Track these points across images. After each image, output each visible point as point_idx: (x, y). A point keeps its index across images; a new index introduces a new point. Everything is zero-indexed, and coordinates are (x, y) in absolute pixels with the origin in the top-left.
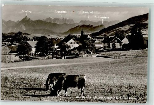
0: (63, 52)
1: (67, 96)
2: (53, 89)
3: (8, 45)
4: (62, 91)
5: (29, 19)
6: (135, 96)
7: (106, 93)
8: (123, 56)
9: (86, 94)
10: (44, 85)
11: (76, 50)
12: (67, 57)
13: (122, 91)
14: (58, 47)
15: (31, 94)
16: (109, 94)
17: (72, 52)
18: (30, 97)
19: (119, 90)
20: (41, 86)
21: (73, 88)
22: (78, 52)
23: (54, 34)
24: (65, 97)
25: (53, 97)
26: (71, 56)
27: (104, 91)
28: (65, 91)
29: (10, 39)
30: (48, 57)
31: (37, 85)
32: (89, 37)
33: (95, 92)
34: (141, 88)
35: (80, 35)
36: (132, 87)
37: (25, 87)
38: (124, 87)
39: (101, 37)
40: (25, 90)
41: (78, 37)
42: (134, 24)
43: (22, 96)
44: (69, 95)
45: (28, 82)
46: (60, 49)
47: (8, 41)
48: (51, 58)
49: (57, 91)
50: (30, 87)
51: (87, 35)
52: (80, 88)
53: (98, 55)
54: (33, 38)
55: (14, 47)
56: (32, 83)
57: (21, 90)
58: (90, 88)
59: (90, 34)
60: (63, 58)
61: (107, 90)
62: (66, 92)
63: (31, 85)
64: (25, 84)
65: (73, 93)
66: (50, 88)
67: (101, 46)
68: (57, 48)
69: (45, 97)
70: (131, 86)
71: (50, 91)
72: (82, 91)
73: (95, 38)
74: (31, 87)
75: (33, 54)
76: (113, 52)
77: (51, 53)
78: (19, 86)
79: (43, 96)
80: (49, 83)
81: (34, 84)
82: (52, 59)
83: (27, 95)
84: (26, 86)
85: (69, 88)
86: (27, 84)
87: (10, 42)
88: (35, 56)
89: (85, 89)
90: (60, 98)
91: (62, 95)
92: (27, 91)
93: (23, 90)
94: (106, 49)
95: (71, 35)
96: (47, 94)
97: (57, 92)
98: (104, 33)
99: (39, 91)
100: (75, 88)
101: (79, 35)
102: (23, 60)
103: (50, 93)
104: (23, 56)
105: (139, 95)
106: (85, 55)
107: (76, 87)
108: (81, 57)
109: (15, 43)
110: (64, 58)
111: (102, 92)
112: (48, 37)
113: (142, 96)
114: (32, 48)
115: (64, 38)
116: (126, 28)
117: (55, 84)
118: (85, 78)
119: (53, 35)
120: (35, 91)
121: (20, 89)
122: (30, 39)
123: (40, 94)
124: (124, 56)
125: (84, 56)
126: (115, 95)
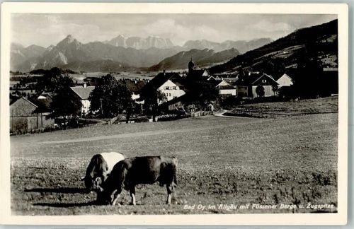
0: (151, 108)
1: (134, 203)
2: (102, 189)
3: (30, 96)
4: (124, 192)
5: (75, 40)
6: (292, 199)
7: (224, 195)
8: (281, 113)
9: (178, 198)
10: (82, 180)
11: (179, 103)
12: (159, 117)
13: (261, 189)
14: (138, 96)
15: (52, 201)
16: (231, 196)
17: (171, 108)
18: (51, 208)
19: (253, 185)
20: (76, 183)
21: (148, 186)
22: (183, 107)
23: (129, 71)
24: (131, 207)
25: (104, 207)
26: (168, 116)
27: (220, 189)
28: (129, 193)
29: (35, 83)
30: (118, 120)
31: (65, 180)
32: (205, 74)
33: (199, 193)
34: (305, 180)
35: (187, 70)
36: (284, 180)
37: (38, 187)
38: (264, 178)
39: (232, 74)
40: (38, 194)
41: (181, 76)
42: (304, 46)
43: (32, 206)
44: (140, 202)
45: (44, 175)
46: (143, 102)
47: (30, 88)
48: (123, 121)
49: (111, 194)
50: (49, 187)
51: (202, 72)
52: (165, 185)
53: (226, 111)
54: (85, 80)
55: (43, 99)
56: (54, 176)
57: (29, 193)
58: (188, 185)
59: (208, 67)
60: (151, 120)
61: (227, 188)
62: (133, 195)
63: (51, 181)
64: (37, 181)
65: (149, 196)
66: (95, 188)
67: (233, 92)
68: (138, 100)
69: (85, 207)
70: (281, 177)
71: (96, 194)
72: (169, 192)
73: (220, 76)
74: (51, 185)
75: (84, 113)
76: (260, 105)
77: (125, 111)
78: (25, 184)
79: (80, 205)
80: (92, 175)
81: (59, 180)
82: (127, 122)
83: (43, 205)
84: (39, 185)
85: (140, 186)
86: (43, 180)
87: (34, 91)
88: (91, 118)
89: (175, 187)
90: (119, 208)
91: (123, 201)
92: (42, 194)
93: (33, 193)
94: (244, 98)
95: (167, 71)
96: (89, 200)
97: (112, 196)
98: (238, 65)
99: (70, 194)
100: (152, 186)
101: (184, 71)
102: (64, 128)
103: (95, 199)
104: (65, 118)
105: (301, 195)
106: (199, 112)
107: (156, 183)
108: (190, 116)
109: (46, 92)
110: (154, 120)
111: (215, 192)
112: (118, 78)
113: (306, 198)
114: (83, 102)
115: (151, 79)
116: (284, 53)
117: (106, 178)
118: (175, 161)
119: (126, 74)
120: (61, 194)
121: (27, 191)
122: (79, 83)
123: (73, 202)
124: (284, 113)
125: (196, 115)
126: (246, 198)
